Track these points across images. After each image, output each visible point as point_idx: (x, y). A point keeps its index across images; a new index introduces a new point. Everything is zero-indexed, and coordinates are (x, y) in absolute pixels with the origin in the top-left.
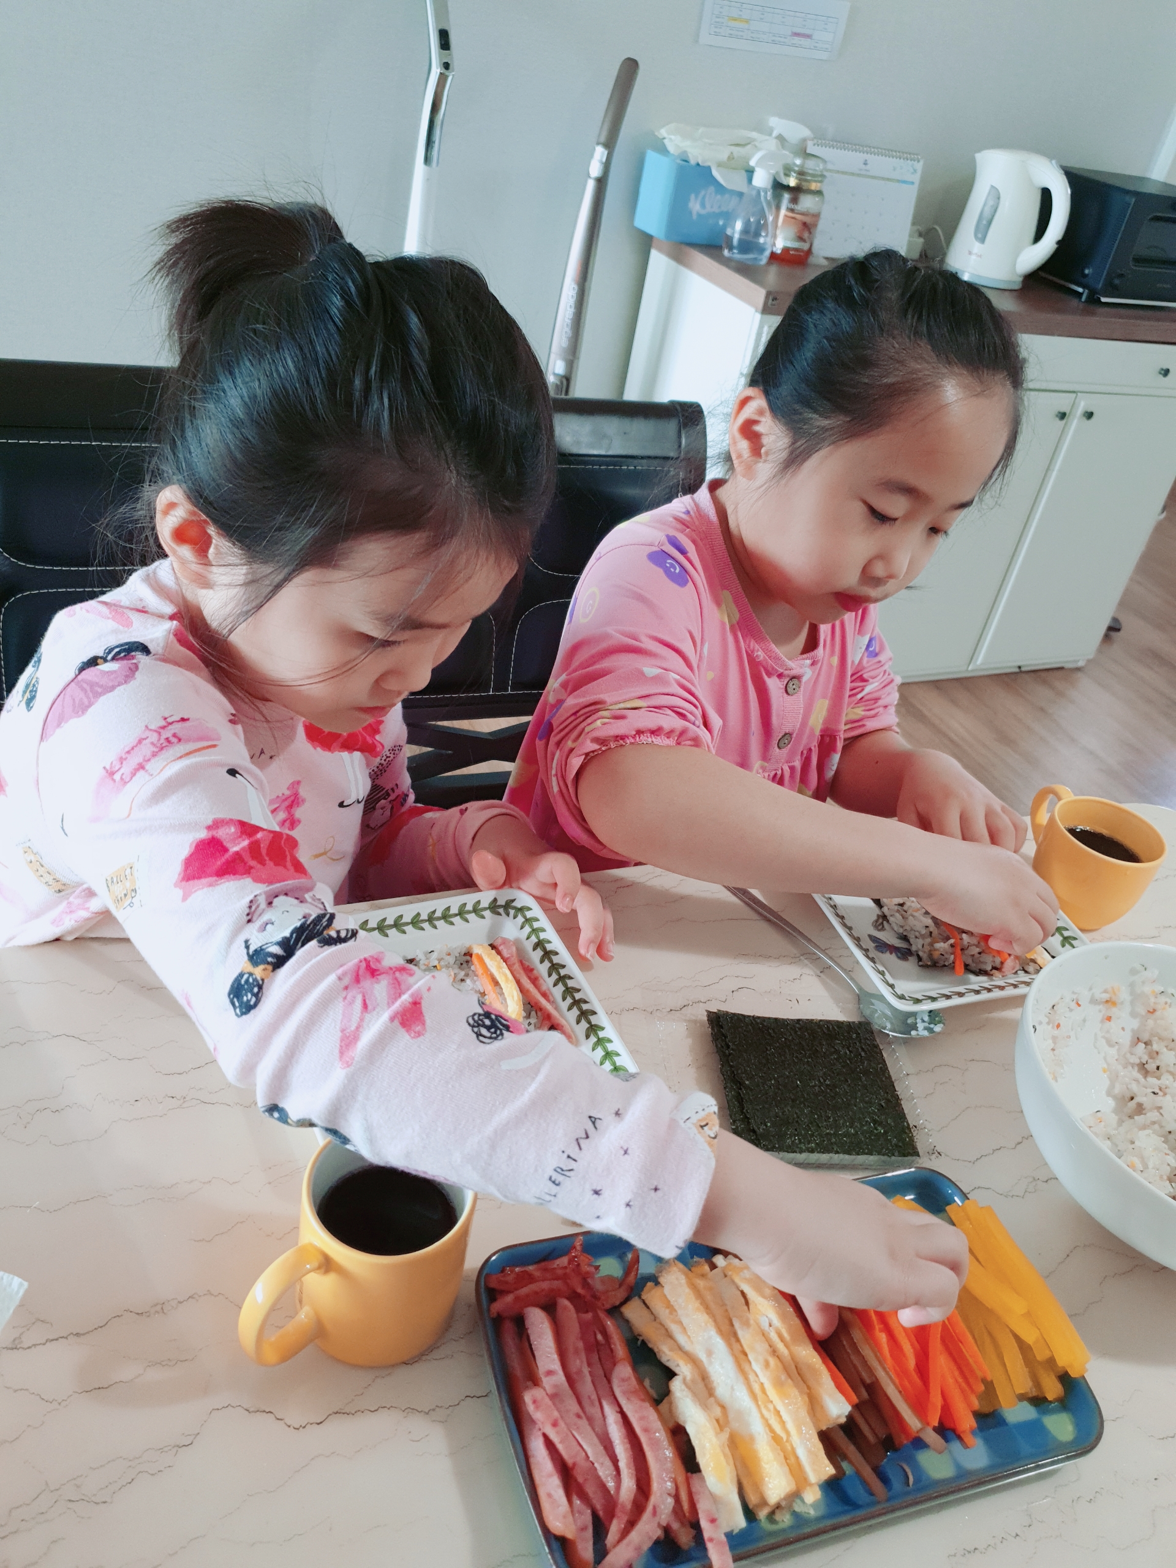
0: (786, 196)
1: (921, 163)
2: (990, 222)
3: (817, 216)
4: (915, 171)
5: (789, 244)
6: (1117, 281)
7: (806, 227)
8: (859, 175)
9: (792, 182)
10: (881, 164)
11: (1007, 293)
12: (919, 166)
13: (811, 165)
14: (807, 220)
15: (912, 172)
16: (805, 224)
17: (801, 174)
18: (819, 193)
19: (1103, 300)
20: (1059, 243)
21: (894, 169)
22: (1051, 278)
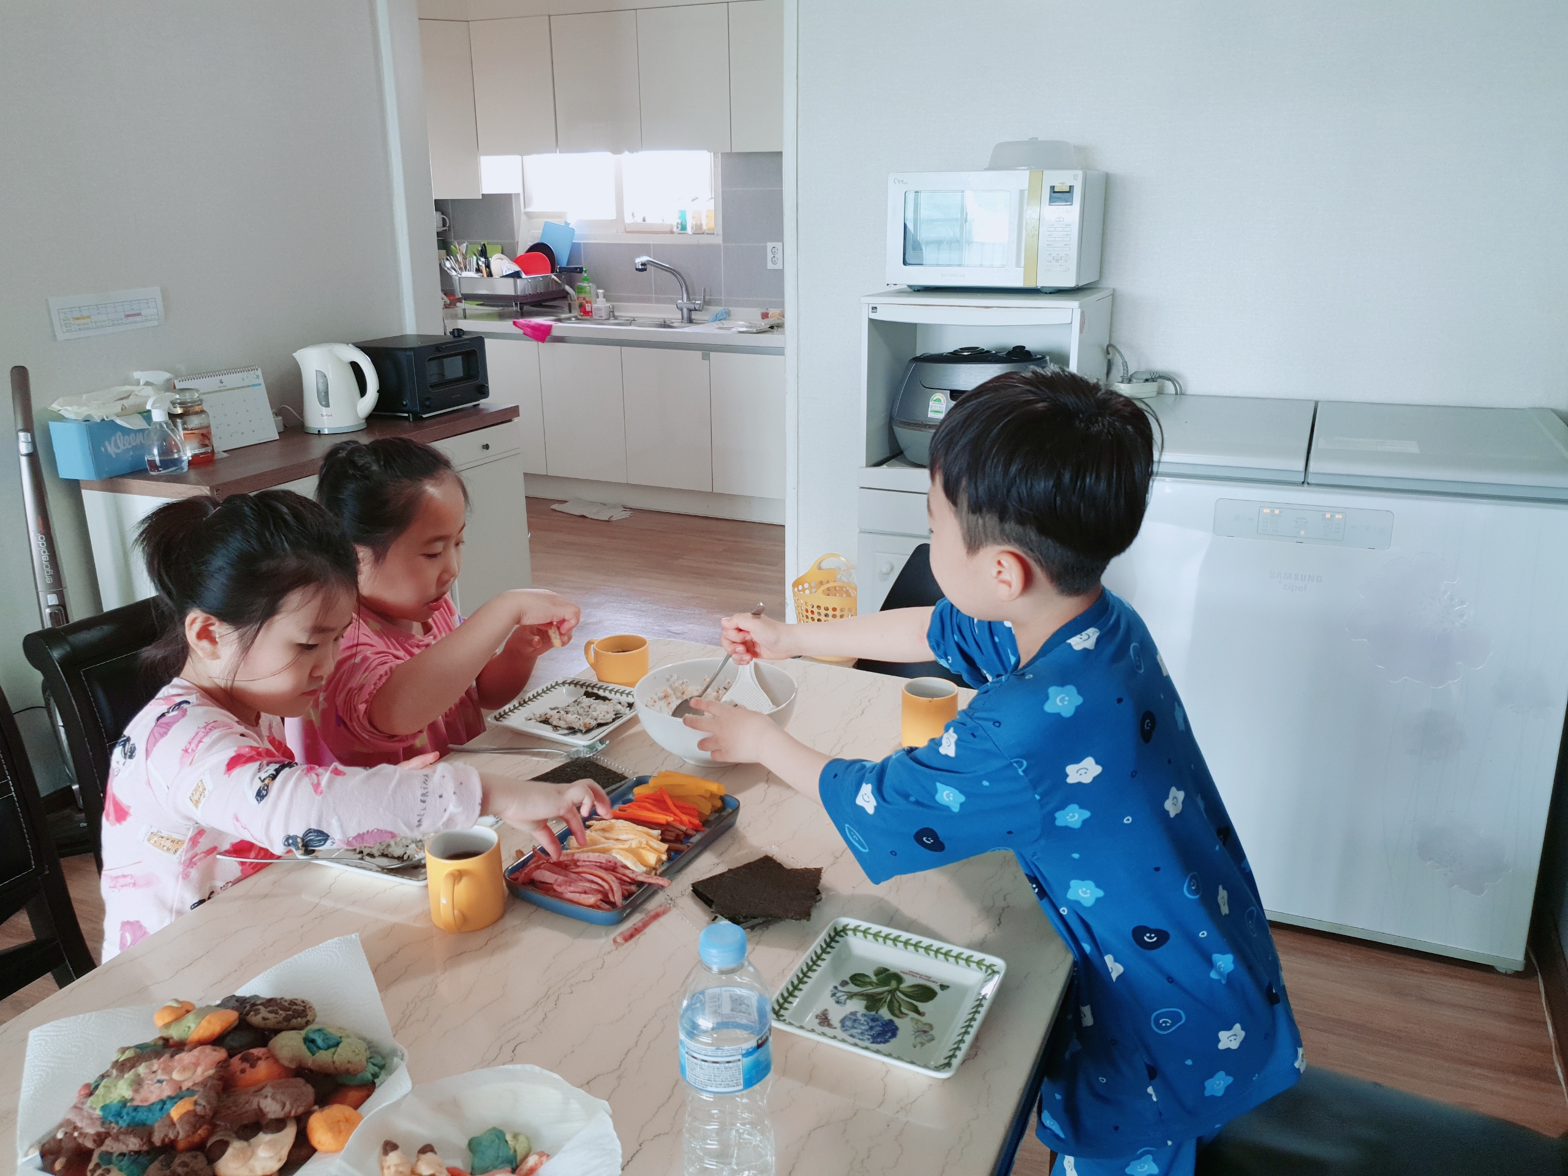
0: (179, 421)
1: (259, 370)
2: (327, 393)
3: (208, 427)
4: (258, 377)
5: (197, 452)
6: (427, 403)
7: (205, 436)
8: (220, 391)
9: (179, 411)
10: (231, 380)
11: (360, 432)
12: (259, 372)
13: (187, 396)
14: (204, 431)
15: (256, 377)
16: (202, 435)
17: (182, 404)
18: (202, 412)
19: (424, 416)
20: (378, 392)
21: (243, 380)
22: (387, 414)
